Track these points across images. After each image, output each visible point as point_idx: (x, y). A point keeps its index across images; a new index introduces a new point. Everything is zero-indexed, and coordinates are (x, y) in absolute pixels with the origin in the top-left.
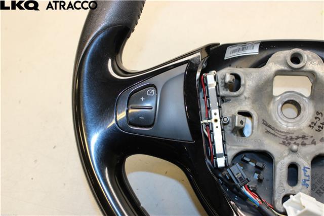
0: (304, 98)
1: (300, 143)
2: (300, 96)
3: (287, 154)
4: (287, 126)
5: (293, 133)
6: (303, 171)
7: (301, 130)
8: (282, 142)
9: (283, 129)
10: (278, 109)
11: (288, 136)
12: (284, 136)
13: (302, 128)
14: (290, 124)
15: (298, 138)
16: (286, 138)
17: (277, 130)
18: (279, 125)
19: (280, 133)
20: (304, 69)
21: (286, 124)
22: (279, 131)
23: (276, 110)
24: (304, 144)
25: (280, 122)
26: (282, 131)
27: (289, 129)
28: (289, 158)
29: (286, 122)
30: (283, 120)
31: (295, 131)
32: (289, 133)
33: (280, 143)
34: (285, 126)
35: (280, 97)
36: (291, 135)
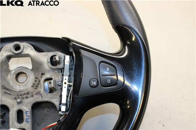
0: (29, 70)
1: (25, 97)
2: (26, 69)
3: (16, 105)
4: (20, 88)
5: (23, 92)
6: (25, 114)
7: (28, 89)
8: (14, 98)
9: (17, 90)
10: (13, 78)
11: (19, 94)
12: (17, 94)
13: (28, 88)
14: (21, 86)
15: (25, 94)
16: (18, 95)
17: (13, 91)
18: (15, 87)
19: (14, 93)
20: (23, 53)
21: (19, 86)
22: (14, 91)
23: (12, 79)
24: (27, 98)
25: (15, 86)
26: (16, 91)
27: (21, 90)
28: (17, 107)
29: (19, 85)
30: (17, 84)
31: (24, 90)
32: (20, 92)
33: (13, 99)
34: (19, 88)
35: (14, 71)
36: (21, 93)
